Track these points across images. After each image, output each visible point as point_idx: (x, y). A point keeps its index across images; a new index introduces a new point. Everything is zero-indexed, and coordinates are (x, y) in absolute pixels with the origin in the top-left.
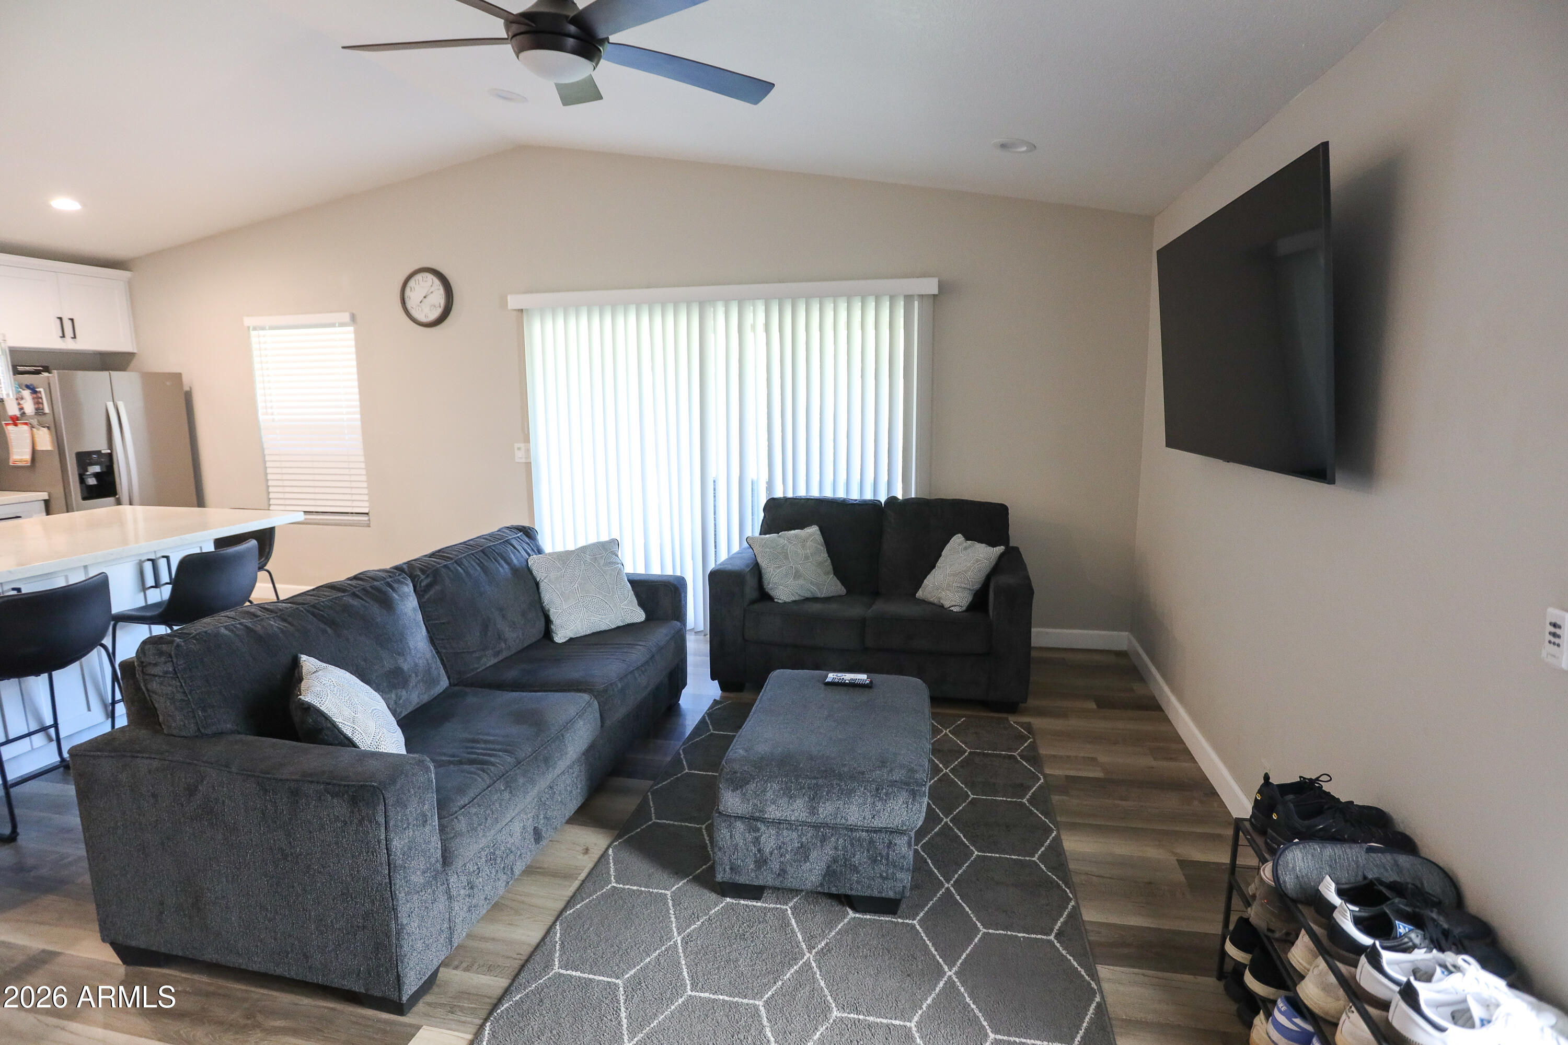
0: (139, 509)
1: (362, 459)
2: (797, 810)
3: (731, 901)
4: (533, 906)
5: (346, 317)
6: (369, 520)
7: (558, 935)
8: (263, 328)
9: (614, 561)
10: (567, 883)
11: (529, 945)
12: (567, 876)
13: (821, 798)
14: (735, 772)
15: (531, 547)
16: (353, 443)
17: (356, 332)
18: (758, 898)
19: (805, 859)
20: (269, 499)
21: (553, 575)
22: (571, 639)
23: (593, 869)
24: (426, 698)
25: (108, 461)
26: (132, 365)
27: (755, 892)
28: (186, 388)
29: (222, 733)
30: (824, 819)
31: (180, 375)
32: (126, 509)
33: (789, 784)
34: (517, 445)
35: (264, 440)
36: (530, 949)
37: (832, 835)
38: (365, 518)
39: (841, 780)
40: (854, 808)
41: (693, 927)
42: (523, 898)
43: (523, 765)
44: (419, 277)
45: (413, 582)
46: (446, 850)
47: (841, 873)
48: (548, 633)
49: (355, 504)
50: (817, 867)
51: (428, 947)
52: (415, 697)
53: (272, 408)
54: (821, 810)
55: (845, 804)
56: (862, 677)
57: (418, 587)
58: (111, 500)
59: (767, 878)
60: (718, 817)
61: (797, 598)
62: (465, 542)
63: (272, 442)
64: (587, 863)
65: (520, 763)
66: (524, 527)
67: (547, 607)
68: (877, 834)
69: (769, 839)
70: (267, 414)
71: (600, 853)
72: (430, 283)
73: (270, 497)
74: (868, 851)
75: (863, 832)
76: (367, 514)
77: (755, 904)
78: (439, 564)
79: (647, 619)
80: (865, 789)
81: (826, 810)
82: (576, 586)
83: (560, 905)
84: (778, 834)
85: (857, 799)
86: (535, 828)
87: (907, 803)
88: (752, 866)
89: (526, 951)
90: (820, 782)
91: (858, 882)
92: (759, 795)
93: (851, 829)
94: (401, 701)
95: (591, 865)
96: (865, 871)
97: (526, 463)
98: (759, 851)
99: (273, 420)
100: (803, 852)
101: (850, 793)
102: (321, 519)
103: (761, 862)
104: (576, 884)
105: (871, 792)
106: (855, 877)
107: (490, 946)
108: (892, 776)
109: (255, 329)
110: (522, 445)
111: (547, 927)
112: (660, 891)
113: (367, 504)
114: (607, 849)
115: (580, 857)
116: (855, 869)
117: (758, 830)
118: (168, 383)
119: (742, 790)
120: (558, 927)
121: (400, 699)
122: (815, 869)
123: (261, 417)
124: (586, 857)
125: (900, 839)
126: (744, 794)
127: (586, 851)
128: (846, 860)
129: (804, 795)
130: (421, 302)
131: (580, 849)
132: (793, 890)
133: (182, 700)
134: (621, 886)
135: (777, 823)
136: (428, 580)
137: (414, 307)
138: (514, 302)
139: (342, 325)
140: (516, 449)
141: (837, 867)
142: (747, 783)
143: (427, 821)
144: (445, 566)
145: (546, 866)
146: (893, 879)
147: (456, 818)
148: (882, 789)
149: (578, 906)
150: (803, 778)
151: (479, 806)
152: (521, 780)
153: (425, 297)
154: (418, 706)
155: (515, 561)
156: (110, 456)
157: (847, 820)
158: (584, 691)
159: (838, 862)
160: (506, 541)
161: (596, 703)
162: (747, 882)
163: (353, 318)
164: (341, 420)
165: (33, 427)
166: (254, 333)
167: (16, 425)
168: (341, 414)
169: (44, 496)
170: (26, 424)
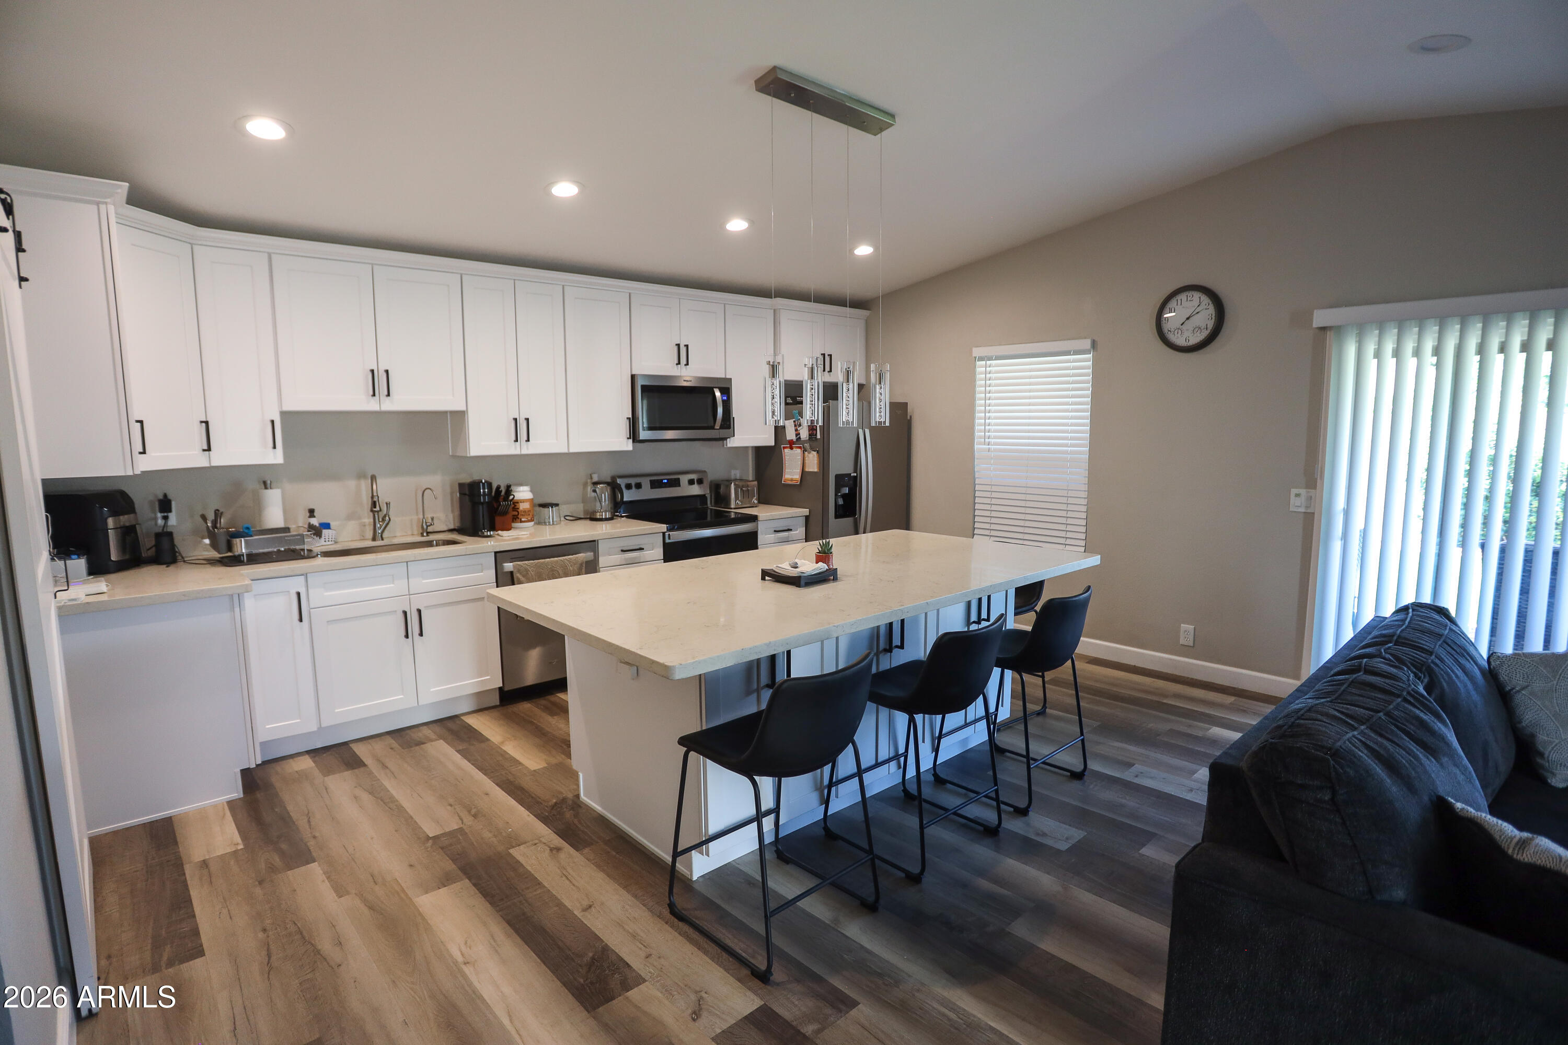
1: (1084, 494)
5: (1087, 344)
8: (990, 359)
16: (1078, 477)
17: (1095, 360)
25: (855, 481)
28: (909, 417)
31: (906, 404)
34: (1294, 491)
35: (975, 469)
44: (1183, 296)
53: (988, 438)
63: (984, 472)
70: (983, 443)
72: (1196, 302)
73: (976, 526)
97: (1305, 513)
99: (987, 450)
109: (981, 359)
118: (897, 412)
123: (975, 447)
130: (1182, 325)
137: (1172, 330)
138: (1320, 318)
139: (1081, 352)
140: (1294, 495)
153: (1188, 319)
156: (857, 477)
163: (1094, 344)
164: (1066, 452)
165: (805, 450)
166: (978, 363)
167: (791, 448)
168: (1066, 445)
169: (806, 512)
170: (800, 448)
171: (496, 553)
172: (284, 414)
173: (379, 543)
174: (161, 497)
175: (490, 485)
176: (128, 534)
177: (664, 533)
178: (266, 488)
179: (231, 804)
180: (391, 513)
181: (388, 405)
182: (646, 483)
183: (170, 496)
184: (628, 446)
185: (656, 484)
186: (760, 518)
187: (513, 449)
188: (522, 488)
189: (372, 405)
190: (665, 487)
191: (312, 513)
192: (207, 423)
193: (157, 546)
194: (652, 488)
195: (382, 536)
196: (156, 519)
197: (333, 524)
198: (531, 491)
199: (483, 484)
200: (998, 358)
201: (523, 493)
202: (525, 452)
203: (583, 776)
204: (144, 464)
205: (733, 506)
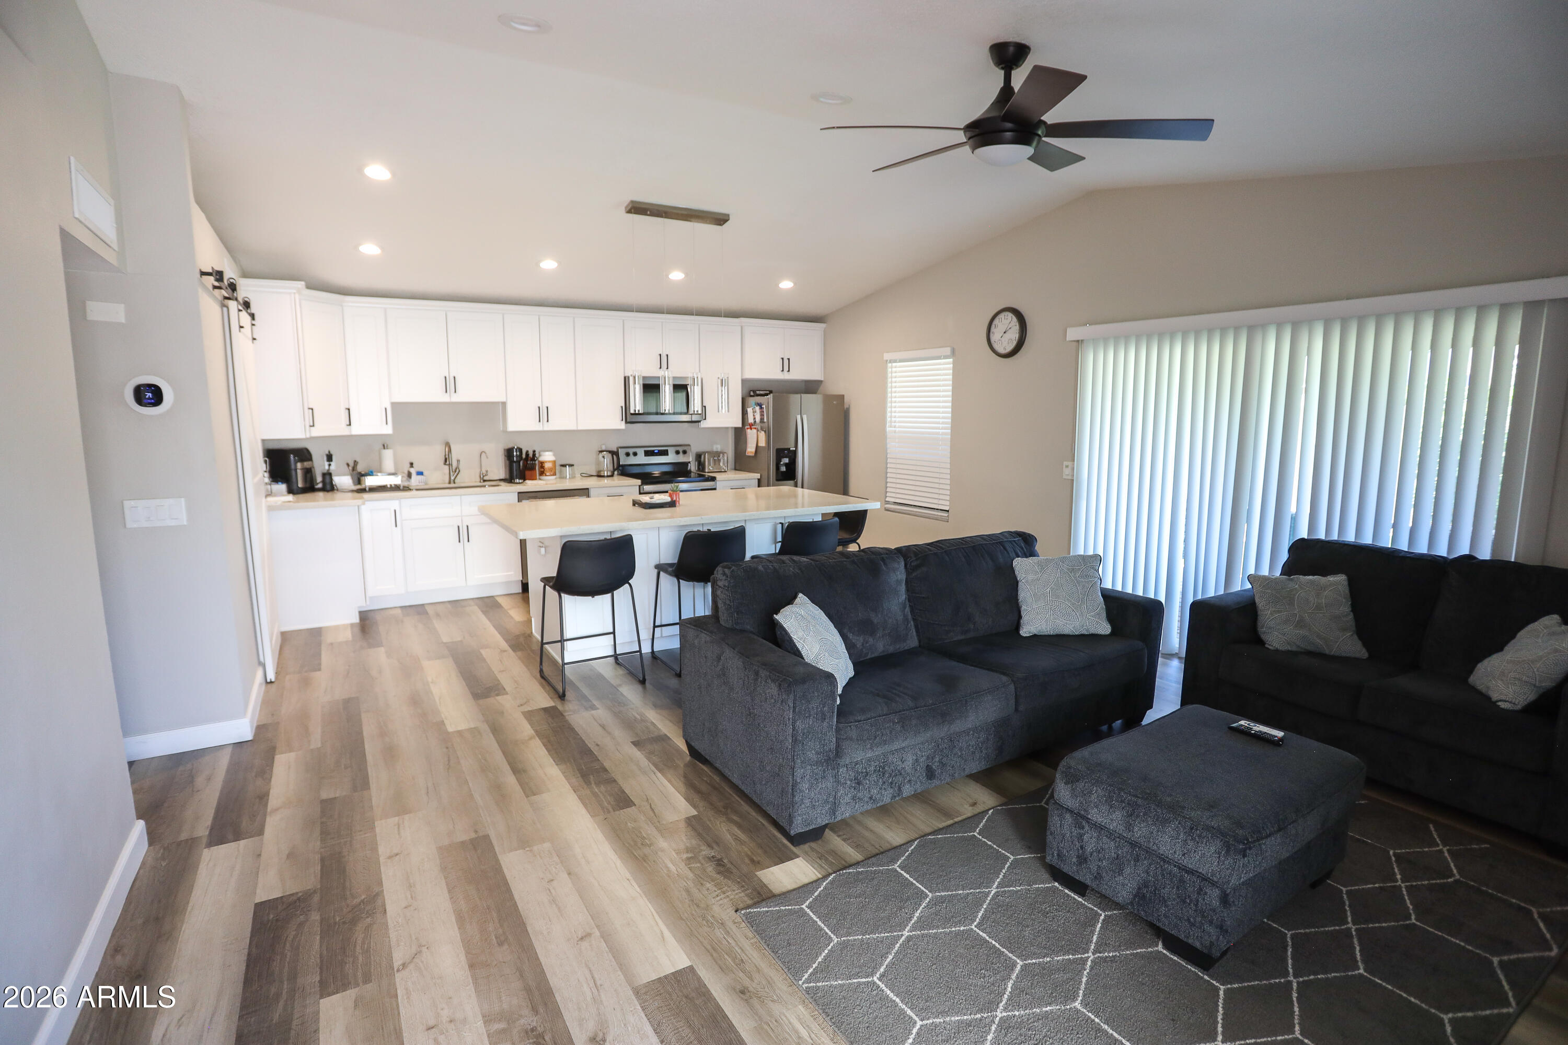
0: (806, 491)
1: (948, 466)
2: (1114, 820)
3: (1058, 886)
4: (911, 823)
5: (948, 351)
6: (948, 516)
7: (913, 847)
8: (895, 361)
9: (1091, 574)
10: (944, 819)
11: (891, 844)
12: (946, 813)
13: (1138, 816)
14: (1070, 768)
15: (1023, 550)
16: (943, 453)
17: (954, 363)
18: (1082, 895)
19: (1119, 872)
20: (886, 492)
21: (1031, 577)
22: (1035, 636)
23: (969, 818)
24: (891, 649)
25: (793, 455)
26: (819, 391)
27: (1080, 888)
28: (846, 406)
29: (744, 631)
30: (1138, 838)
31: (843, 396)
32: (799, 490)
33: (1112, 794)
34: (1065, 463)
35: (888, 446)
36: (889, 847)
37: (1145, 858)
38: (945, 514)
39: (1158, 806)
40: (1166, 838)
41: (1011, 888)
42: (908, 816)
43: (920, 710)
44: (1002, 316)
45: (905, 560)
46: (838, 746)
47: (1150, 900)
48: (1018, 626)
49: (941, 502)
50: (1129, 885)
51: (814, 807)
52: (880, 646)
53: (895, 422)
54: (1136, 829)
55: (1158, 831)
56: (1279, 734)
57: (908, 566)
58: (792, 482)
59: (1085, 877)
60: (1054, 804)
61: (1294, 649)
62: (963, 538)
63: (893, 448)
64: (968, 812)
65: (917, 708)
66: (1024, 533)
67: (1020, 604)
68: (1188, 874)
69: (1091, 841)
70: (891, 427)
71: (983, 809)
72: (1010, 320)
73: (888, 490)
74: (1178, 888)
75: (1175, 867)
76: (948, 511)
77: (1076, 897)
78: (931, 550)
79: (1113, 633)
80: (1179, 823)
81: (1140, 831)
82: (1048, 590)
83: (928, 830)
84: (1098, 838)
85: (1170, 829)
86: (928, 765)
87: (1219, 853)
88: (1074, 860)
89: (886, 846)
90: (1140, 801)
91: (1166, 916)
92: (1085, 795)
93: (1164, 859)
94: (868, 645)
95: (969, 815)
96: (1173, 908)
97: (1071, 480)
98: (1082, 847)
99: (895, 432)
100: (1118, 865)
101: (1165, 822)
102: (916, 512)
103: (1082, 859)
104: (950, 822)
105: (1185, 828)
106: (1163, 909)
107: (867, 834)
108: (1211, 821)
109: (890, 362)
110: (1069, 463)
111: (910, 839)
112: (1007, 854)
113: (948, 503)
114: (990, 809)
115: (966, 806)
116: (1164, 901)
117: (1083, 828)
118: (835, 402)
119: (1072, 786)
120: (916, 843)
121: (866, 643)
122: (1127, 885)
123: (888, 429)
124: (971, 808)
125: (1212, 890)
126: (1073, 789)
127: (974, 804)
128: (1156, 888)
129: (1123, 808)
130: (1001, 337)
131: (971, 801)
132: (1106, 897)
133: (729, 605)
134: (980, 837)
135: (1099, 828)
136: (918, 562)
137: (996, 341)
138: (1073, 334)
139: (946, 357)
140: (1064, 466)
141: (1147, 892)
142: (1078, 781)
143: (825, 719)
144: (935, 554)
145: (938, 802)
146: (1200, 928)
147: (850, 726)
148: (1197, 830)
149: (940, 836)
150: (1125, 793)
151: (872, 726)
152: (914, 722)
153: (1005, 333)
154: (883, 654)
155: (1001, 560)
156: (795, 453)
157: (1159, 848)
158: (1004, 674)
159: (1148, 887)
160: (999, 542)
161: (1012, 687)
162: (1070, 873)
163: (953, 352)
164: (938, 434)
165: (758, 431)
166: (890, 365)
167: (751, 429)
168: (938, 428)
169: (758, 476)
170: (755, 428)
171: (519, 493)
172: (394, 405)
173: (452, 485)
174: (327, 453)
175: (520, 450)
176: (308, 472)
177: (640, 486)
178: (384, 448)
179: (352, 625)
180: (461, 467)
181: (456, 398)
182: (641, 452)
183: (332, 453)
184: (622, 425)
185: (648, 453)
186: (717, 479)
187: (537, 427)
188: (547, 453)
189: (445, 398)
190: (657, 455)
191: (412, 464)
192: (349, 409)
193: (323, 482)
194: (645, 456)
195: (454, 480)
196: (324, 466)
197: (425, 473)
198: (554, 455)
199: (516, 450)
200: (901, 361)
201: (547, 457)
202: (546, 429)
203: (535, 621)
204: (315, 432)
205: (707, 471)
